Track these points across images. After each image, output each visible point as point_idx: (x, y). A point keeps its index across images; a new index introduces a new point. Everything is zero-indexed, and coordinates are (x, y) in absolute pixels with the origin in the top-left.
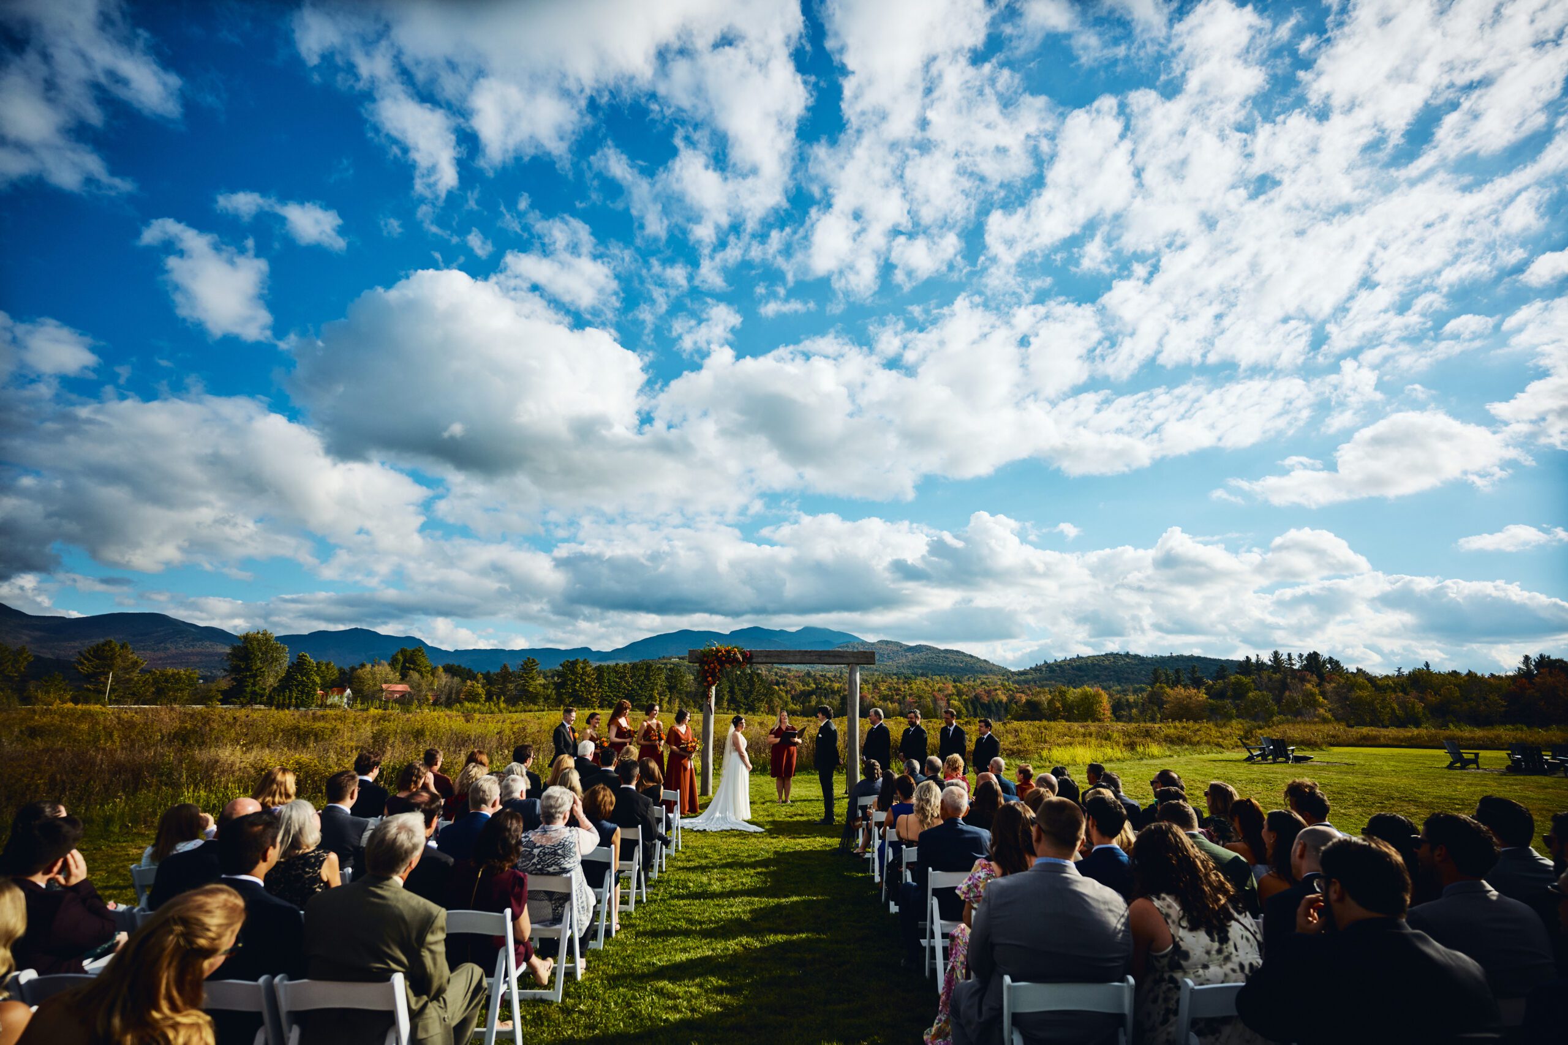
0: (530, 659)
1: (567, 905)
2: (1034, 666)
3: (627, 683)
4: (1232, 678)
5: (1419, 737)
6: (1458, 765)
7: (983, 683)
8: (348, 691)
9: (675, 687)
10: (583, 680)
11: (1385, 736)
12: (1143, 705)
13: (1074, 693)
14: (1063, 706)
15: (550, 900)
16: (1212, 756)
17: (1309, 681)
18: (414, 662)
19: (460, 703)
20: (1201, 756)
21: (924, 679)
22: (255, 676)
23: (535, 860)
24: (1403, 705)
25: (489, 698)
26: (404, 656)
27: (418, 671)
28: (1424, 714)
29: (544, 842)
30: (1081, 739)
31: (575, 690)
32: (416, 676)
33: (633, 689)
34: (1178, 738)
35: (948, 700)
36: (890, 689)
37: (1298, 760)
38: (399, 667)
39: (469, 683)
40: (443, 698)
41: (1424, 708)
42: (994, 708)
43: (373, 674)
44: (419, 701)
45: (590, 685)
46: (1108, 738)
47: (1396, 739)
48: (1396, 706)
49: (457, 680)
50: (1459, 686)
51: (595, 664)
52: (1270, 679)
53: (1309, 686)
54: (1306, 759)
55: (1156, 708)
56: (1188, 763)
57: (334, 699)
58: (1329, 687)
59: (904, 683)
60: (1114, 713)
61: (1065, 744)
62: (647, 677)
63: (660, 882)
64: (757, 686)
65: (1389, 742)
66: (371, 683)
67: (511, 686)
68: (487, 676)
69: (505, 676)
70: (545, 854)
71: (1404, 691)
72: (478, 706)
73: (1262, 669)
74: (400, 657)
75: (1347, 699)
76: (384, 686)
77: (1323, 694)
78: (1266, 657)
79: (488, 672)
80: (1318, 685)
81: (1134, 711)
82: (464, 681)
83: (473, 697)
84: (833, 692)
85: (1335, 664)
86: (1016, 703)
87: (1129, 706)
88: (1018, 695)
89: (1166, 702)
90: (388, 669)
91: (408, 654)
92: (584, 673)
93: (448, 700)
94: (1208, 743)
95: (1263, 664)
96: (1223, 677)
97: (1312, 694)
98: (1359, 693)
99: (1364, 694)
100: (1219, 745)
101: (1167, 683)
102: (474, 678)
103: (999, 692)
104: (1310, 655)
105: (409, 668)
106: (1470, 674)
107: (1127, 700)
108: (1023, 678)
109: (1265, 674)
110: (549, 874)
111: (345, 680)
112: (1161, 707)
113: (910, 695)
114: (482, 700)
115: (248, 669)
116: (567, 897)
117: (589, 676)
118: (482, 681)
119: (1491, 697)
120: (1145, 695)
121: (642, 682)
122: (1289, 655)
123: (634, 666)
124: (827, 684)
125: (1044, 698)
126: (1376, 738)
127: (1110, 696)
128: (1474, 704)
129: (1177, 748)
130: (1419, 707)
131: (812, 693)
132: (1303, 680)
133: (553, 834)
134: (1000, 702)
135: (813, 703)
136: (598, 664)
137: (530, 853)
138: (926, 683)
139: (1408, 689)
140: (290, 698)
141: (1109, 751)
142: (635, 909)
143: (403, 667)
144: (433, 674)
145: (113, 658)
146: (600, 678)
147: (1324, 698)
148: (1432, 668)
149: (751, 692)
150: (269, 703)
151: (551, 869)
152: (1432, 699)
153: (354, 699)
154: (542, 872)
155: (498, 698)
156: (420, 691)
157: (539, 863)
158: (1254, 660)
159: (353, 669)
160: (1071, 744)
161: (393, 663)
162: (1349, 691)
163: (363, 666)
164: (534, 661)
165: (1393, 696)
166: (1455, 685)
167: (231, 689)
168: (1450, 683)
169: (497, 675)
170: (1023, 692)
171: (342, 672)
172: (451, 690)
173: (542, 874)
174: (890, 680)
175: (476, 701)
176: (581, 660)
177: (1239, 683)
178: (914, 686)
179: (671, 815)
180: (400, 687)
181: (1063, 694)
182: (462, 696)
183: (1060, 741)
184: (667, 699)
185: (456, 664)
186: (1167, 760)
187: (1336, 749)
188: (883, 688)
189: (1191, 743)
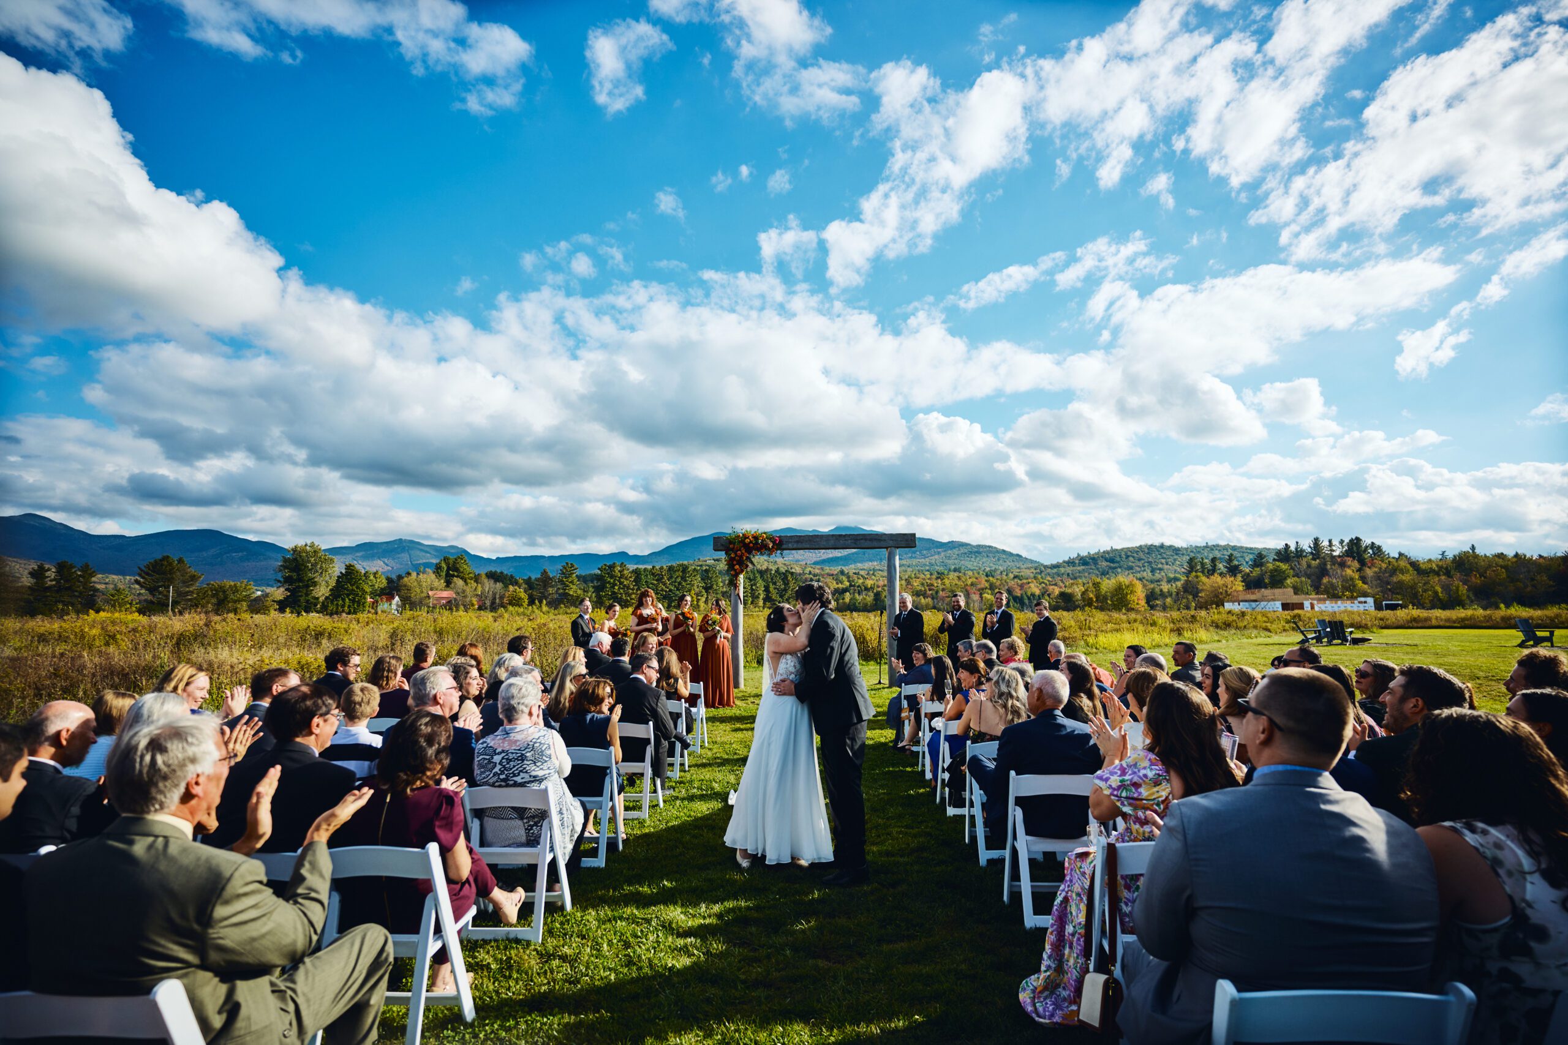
0: (568, 564)
1: (545, 823)
2: (1067, 559)
3: (664, 584)
4: (1270, 566)
5: (1471, 618)
6: (1531, 643)
7: (1015, 577)
8: (397, 598)
9: (711, 587)
10: (621, 583)
11: (1437, 618)
12: (1178, 594)
13: (1108, 584)
14: (1097, 597)
15: (522, 819)
16: (1260, 640)
17: (1349, 567)
18: (457, 570)
19: (504, 607)
20: (1250, 640)
21: (956, 574)
22: (308, 586)
23: (497, 770)
24: (1446, 588)
25: (531, 602)
26: (448, 564)
27: (462, 578)
28: (1468, 597)
29: (506, 746)
30: (1127, 625)
31: (614, 593)
32: (459, 583)
33: (671, 590)
34: (1224, 623)
35: (981, 594)
36: (923, 584)
37: (1356, 641)
38: (444, 574)
39: (511, 588)
40: (488, 603)
41: (1468, 590)
42: (1026, 601)
43: (419, 583)
44: (465, 606)
45: (628, 588)
46: (1154, 624)
47: (1448, 620)
48: (1439, 589)
49: (499, 585)
50: (1505, 567)
51: (632, 567)
52: (1309, 566)
53: (1349, 572)
54: (1364, 640)
55: (1190, 597)
56: (1240, 647)
57: (383, 606)
58: (1369, 572)
59: (937, 578)
60: (1148, 602)
61: (1111, 631)
62: (684, 578)
63: (681, 782)
64: (791, 584)
65: (1441, 623)
66: (418, 590)
67: (551, 590)
68: (528, 582)
69: (545, 580)
70: (509, 761)
71: (1448, 573)
72: (521, 610)
73: (1301, 556)
74: (444, 565)
75: (1388, 583)
76: (431, 593)
77: (1363, 579)
78: (1306, 545)
79: (530, 578)
80: (1359, 570)
81: (1169, 600)
82: (506, 586)
83: (515, 602)
84: (866, 589)
85: (1377, 550)
86: (1049, 595)
87: (1163, 595)
88: (1051, 587)
89: (1202, 590)
90: (433, 576)
91: (451, 562)
92: (622, 576)
93: (494, 605)
94: (1255, 627)
95: (1302, 551)
96: (1261, 565)
97: (1352, 579)
98: (1401, 577)
99: (1406, 578)
100: (1267, 630)
101: (1203, 572)
102: (516, 583)
103: (1032, 585)
104: (1351, 541)
105: (453, 576)
106: (1517, 555)
107: (1161, 590)
108: (1055, 570)
109: (1304, 562)
110: (516, 785)
111: (393, 588)
112: (1195, 596)
113: (943, 590)
114: (525, 604)
115: (300, 580)
116: (543, 815)
117: (626, 579)
118: (524, 586)
119: (1538, 577)
120: (1179, 584)
121: (680, 583)
122: (1330, 541)
123: (671, 569)
124: (861, 581)
125: (1077, 590)
126: (1427, 619)
127: (1144, 586)
128: (1520, 584)
129: (1225, 633)
130: (1463, 590)
131: (845, 590)
132: (1343, 565)
133: (518, 737)
134: (1033, 595)
135: (847, 600)
136: (635, 567)
137: (490, 762)
138: (959, 578)
139: (1452, 572)
140: (343, 606)
141: (1156, 636)
142: (650, 816)
143: (448, 575)
144: (476, 581)
145: (171, 572)
146: (637, 580)
147: (1364, 583)
148: (1477, 551)
149: (785, 590)
150: (324, 610)
151: (518, 779)
152: (1476, 580)
153: (403, 606)
154: (506, 783)
155: (541, 602)
156: (465, 597)
157: (502, 772)
158: (1293, 548)
159: (400, 577)
160: (1117, 630)
161: (437, 569)
162: (1391, 576)
163: (409, 574)
164: (572, 566)
165: (1437, 579)
166: (1502, 567)
167: (286, 599)
168: (1497, 565)
169: (537, 580)
170: (1056, 585)
171: (390, 580)
172: (494, 594)
173: (507, 786)
174: (922, 576)
175: (520, 605)
176: (618, 563)
177: (1277, 570)
178: (947, 581)
179: (693, 710)
180: (446, 594)
181: (1096, 585)
182: (505, 601)
183: (1104, 628)
184: (704, 599)
185: (499, 571)
186: (1216, 645)
187: (1386, 631)
188: (916, 584)
189: (1237, 628)
